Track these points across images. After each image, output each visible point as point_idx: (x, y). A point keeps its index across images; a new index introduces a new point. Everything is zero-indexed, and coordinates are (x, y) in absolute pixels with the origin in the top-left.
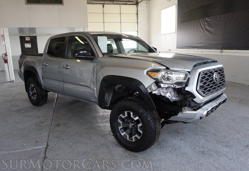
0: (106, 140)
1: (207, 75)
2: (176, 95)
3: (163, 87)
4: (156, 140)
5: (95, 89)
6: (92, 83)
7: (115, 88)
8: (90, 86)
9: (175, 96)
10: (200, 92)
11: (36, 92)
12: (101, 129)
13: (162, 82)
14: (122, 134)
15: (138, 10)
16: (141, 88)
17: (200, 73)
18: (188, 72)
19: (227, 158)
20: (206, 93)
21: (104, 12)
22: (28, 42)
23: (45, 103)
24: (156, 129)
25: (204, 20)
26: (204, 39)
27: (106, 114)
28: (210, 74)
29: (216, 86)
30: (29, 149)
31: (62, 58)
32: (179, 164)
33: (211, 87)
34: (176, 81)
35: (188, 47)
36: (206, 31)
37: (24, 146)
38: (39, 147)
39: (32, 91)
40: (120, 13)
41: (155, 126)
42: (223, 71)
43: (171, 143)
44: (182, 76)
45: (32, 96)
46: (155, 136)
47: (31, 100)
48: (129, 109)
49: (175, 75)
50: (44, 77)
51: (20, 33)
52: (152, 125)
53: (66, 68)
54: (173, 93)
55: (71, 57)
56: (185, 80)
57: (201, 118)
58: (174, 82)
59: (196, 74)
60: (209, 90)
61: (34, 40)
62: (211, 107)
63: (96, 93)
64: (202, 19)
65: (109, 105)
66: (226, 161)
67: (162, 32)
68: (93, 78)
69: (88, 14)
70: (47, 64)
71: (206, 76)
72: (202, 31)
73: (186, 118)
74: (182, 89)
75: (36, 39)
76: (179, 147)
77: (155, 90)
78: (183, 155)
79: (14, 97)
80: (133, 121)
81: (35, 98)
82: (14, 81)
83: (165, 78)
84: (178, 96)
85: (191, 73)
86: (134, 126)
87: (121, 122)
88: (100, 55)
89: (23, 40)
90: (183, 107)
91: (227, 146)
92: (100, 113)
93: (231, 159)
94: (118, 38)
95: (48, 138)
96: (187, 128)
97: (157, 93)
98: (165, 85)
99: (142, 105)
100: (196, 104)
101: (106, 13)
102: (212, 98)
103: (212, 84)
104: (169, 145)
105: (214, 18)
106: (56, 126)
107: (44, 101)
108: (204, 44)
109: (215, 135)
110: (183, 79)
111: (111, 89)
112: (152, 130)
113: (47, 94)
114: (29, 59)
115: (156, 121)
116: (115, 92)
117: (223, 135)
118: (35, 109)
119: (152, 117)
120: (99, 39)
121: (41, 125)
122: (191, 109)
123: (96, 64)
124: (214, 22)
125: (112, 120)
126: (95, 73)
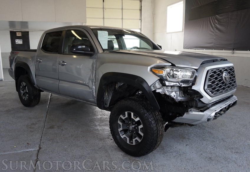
0: (105, 144)
1: (216, 73)
2: (182, 94)
3: (168, 85)
4: (159, 143)
5: (94, 87)
6: (90, 81)
7: (115, 87)
8: (88, 85)
9: (181, 96)
10: (208, 91)
11: (27, 91)
12: (99, 132)
13: (167, 80)
14: (122, 137)
15: (142, 5)
16: (145, 86)
17: (208, 71)
18: (195, 69)
19: (236, 165)
20: (214, 93)
21: (104, 7)
22: (19, 38)
23: (37, 104)
24: (158, 131)
25: (214, 17)
26: (214, 39)
27: (105, 117)
28: (219, 72)
29: (226, 86)
30: (20, 151)
31: (58, 54)
32: (184, 170)
33: (220, 87)
34: (182, 79)
35: (196, 47)
36: (216, 30)
37: (14, 148)
38: (31, 150)
39: (23, 90)
40: (122, 9)
41: (157, 128)
42: (234, 71)
43: (176, 148)
44: (189, 74)
45: (23, 95)
46: (157, 139)
47: (22, 101)
48: (130, 109)
49: (181, 72)
50: (37, 75)
51: (10, 28)
52: (154, 126)
53: (62, 64)
54: (178, 93)
55: (67, 53)
56: (192, 78)
57: (209, 120)
58: (180, 80)
59: (204, 72)
60: (218, 90)
61: (25, 36)
62: (219, 108)
63: (95, 92)
64: (212, 17)
65: (108, 106)
66: (235, 167)
67: (168, 31)
68: (91, 77)
69: (87, 8)
70: (41, 60)
71: (215, 75)
73: (192, 120)
74: (189, 88)
75: (28, 35)
76: (184, 153)
77: (159, 89)
78: (188, 161)
79: (3, 96)
80: (134, 123)
81: (26, 98)
82: (3, 80)
83: (170, 76)
84: (184, 96)
85: (198, 71)
86: (134, 128)
87: (121, 124)
88: (101, 51)
89: (13, 35)
90: (189, 109)
91: (237, 152)
92: (98, 116)
93: (240, 166)
94: (119, 34)
95: (41, 140)
96: (193, 133)
97: (162, 92)
98: (170, 83)
99: (143, 105)
100: (203, 105)
101: (106, 8)
102: (221, 99)
103: (221, 83)
104: (173, 151)
105: (225, 16)
106: (49, 128)
107: (36, 102)
108: (214, 44)
109: (224, 141)
110: (190, 77)
111: (111, 88)
112: (153, 132)
113: (40, 94)
114: (21, 55)
115: (158, 123)
116: (115, 91)
117: (232, 142)
118: (26, 110)
119: (154, 118)
120: (99, 33)
121: (33, 126)
122: (198, 110)
123: (95, 61)
124: (225, 20)
125: (111, 121)
126: (94, 70)
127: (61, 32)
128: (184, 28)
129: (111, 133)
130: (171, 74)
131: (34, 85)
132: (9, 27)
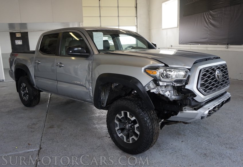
0: (103, 143)
1: (209, 72)
2: (176, 93)
3: (162, 85)
4: (154, 141)
5: (91, 88)
6: (87, 82)
7: (111, 87)
8: (85, 86)
9: (175, 95)
10: (201, 90)
11: (27, 92)
12: (97, 130)
13: (160, 80)
14: (119, 135)
15: (137, 3)
16: (139, 86)
17: (200, 71)
18: (188, 69)
19: (230, 161)
20: (207, 91)
21: (101, 6)
22: (18, 39)
23: (37, 104)
24: (153, 130)
25: (208, 13)
26: (209, 34)
27: (103, 115)
28: (212, 71)
29: (218, 84)
30: (21, 152)
31: (56, 55)
33: (213, 85)
34: (175, 79)
35: (191, 43)
36: (210, 26)
37: (16, 148)
38: (32, 150)
39: (23, 91)
40: (118, 7)
41: (153, 127)
42: (227, 68)
43: (172, 144)
44: (182, 73)
45: (23, 96)
46: (153, 138)
47: (23, 101)
48: (126, 109)
49: (174, 72)
50: (36, 76)
52: (149, 125)
53: (59, 66)
54: (172, 92)
55: (64, 54)
56: (185, 78)
57: (202, 118)
60: (211, 89)
61: (25, 37)
62: (213, 106)
63: (91, 92)
64: (206, 12)
65: (105, 105)
66: (229, 163)
67: (163, 27)
68: (88, 77)
69: (83, 8)
70: (40, 62)
71: (207, 73)
72: (206, 25)
73: (186, 118)
74: (183, 87)
75: (27, 35)
76: (179, 150)
77: (153, 89)
78: (184, 157)
79: (4, 97)
80: (130, 122)
81: (26, 98)
82: (5, 80)
84: (178, 95)
85: (191, 70)
86: (131, 127)
87: (118, 123)
88: (96, 52)
89: (13, 36)
90: (183, 107)
91: (231, 148)
92: (96, 114)
93: (234, 162)
94: (115, 34)
95: (41, 140)
96: (188, 129)
97: (156, 92)
98: (164, 83)
99: (139, 104)
100: (197, 103)
101: (103, 7)
102: (214, 97)
103: (214, 81)
104: (169, 148)
105: (219, 11)
106: (49, 128)
107: (37, 102)
108: (209, 39)
109: (219, 137)
110: (183, 76)
111: (107, 88)
112: (149, 131)
113: (40, 94)
114: (20, 57)
115: (153, 122)
116: (111, 91)
117: (227, 137)
118: (27, 110)
119: (150, 117)
120: (95, 34)
121: (34, 127)
122: (192, 108)
123: (91, 62)
124: (218, 15)
125: (108, 121)
126: (90, 71)
128: (179, 24)
129: (109, 132)
130: (165, 75)
131: (34, 86)
132: (9, 29)
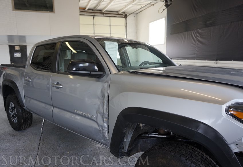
5: (106, 125)
6: (99, 115)
8: (95, 120)
11: (16, 113)
15: (127, 22)
26: (197, 51)
31: (51, 72)
35: (178, 58)
36: (198, 43)
39: (12, 112)
40: (110, 25)
45: (12, 117)
50: (26, 97)
51: (9, 42)
53: (56, 87)
55: (64, 72)
63: (106, 132)
64: (194, 31)
65: (126, 150)
68: (101, 108)
70: (31, 79)
75: (26, 48)
88: (114, 71)
89: (12, 49)
101: (96, 25)
105: (207, 30)
107: (28, 125)
108: (196, 55)
120: (107, 44)
123: (106, 85)
124: (207, 33)
126: (105, 100)
127: (55, 44)
128: (166, 41)
131: (24, 108)
